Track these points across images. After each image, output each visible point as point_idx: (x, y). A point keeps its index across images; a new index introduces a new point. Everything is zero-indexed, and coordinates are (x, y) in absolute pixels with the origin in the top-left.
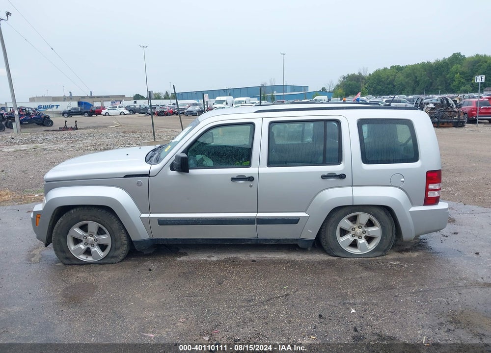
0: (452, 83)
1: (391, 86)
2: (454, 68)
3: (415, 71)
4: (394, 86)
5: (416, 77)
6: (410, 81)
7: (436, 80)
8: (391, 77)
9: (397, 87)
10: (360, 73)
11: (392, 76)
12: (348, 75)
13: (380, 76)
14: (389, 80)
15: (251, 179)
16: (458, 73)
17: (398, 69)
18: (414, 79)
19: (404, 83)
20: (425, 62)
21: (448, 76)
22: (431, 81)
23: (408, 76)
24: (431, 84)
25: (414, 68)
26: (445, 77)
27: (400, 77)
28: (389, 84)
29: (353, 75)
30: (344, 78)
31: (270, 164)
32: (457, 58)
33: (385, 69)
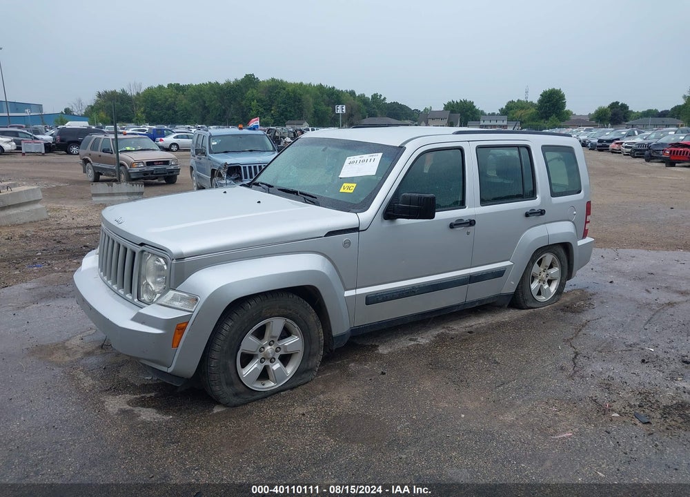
0: (250, 112)
1: (171, 111)
2: (249, 93)
3: (202, 93)
4: (176, 112)
5: (205, 102)
6: (197, 107)
7: (230, 107)
8: (170, 99)
9: (178, 113)
10: (123, 91)
11: (171, 97)
12: (106, 92)
13: (155, 97)
14: (168, 103)
15: (471, 223)
16: (255, 101)
17: (178, 88)
18: (202, 103)
19: (189, 108)
20: (213, 82)
21: (244, 103)
22: (223, 107)
23: (194, 99)
24: (225, 112)
25: (200, 89)
26: (240, 104)
27: (183, 101)
28: (168, 109)
29: (114, 93)
30: (99, 95)
31: (484, 202)
32: (250, 80)
33: (161, 87)
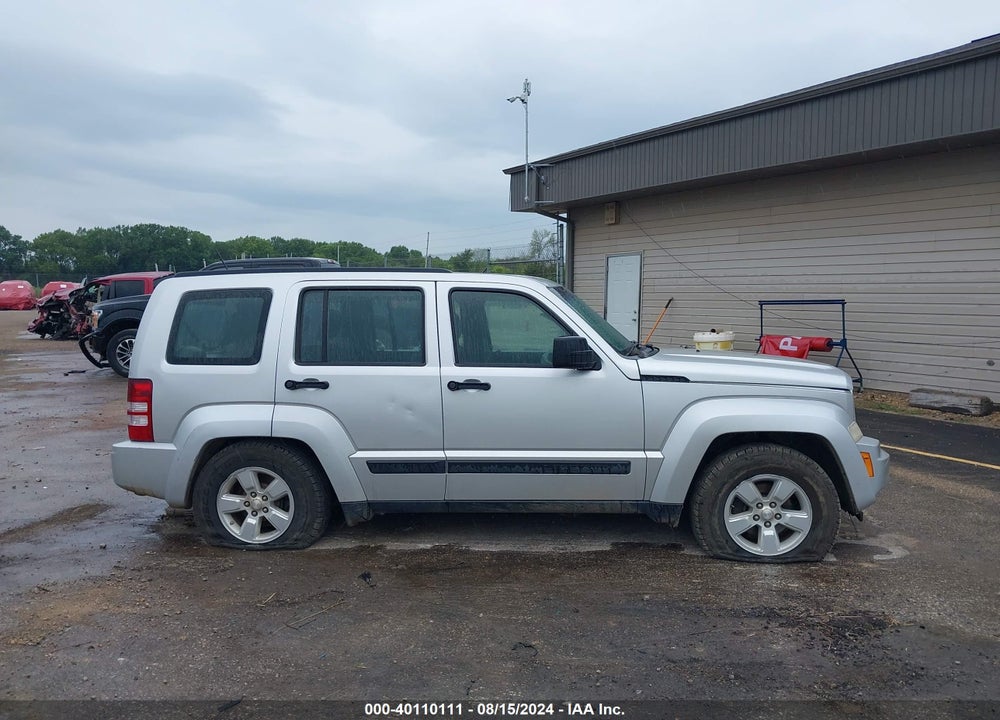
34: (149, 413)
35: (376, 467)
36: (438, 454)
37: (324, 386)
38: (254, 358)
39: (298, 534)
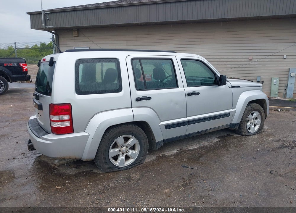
34: (71, 120)
35: (168, 127)
36: (185, 119)
37: (149, 98)
38: (119, 89)
39: (141, 158)
